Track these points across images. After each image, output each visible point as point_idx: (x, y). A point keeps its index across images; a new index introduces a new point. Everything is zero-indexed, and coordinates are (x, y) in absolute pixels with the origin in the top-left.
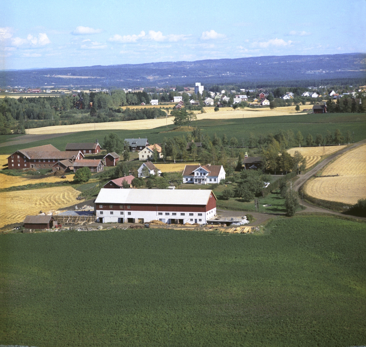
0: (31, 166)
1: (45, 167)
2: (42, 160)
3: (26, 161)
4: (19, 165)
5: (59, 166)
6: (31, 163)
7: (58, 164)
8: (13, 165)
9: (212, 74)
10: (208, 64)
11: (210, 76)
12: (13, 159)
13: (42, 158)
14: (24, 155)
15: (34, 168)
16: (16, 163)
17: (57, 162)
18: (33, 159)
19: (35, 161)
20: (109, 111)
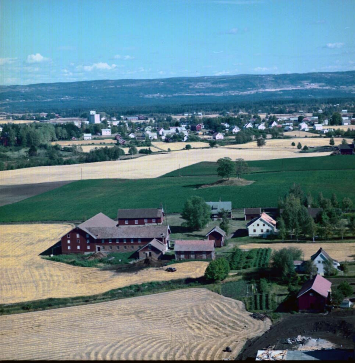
0: (97, 249)
1: (118, 250)
2: (114, 240)
3: (90, 242)
4: (78, 247)
5: (149, 250)
6: (98, 245)
7: (147, 247)
8: (69, 248)
9: (51, 98)
10: (44, 88)
11: (49, 100)
12: (69, 239)
13: (114, 237)
14: (87, 233)
15: (101, 251)
16: (74, 245)
17: (147, 245)
18: (101, 238)
19: (103, 242)
20: (51, 149)
